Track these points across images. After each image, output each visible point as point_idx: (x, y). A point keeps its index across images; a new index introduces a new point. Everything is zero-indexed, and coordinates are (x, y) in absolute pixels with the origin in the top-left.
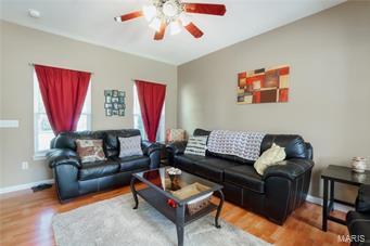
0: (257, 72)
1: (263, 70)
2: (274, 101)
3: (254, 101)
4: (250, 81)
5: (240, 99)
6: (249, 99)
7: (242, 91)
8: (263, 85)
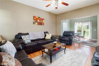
0: (38, 17)
1: (40, 17)
2: (42, 25)
3: (38, 24)
4: (37, 19)
5: (34, 23)
6: (37, 23)
7: (35, 21)
8: (40, 21)
